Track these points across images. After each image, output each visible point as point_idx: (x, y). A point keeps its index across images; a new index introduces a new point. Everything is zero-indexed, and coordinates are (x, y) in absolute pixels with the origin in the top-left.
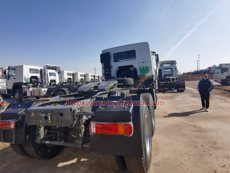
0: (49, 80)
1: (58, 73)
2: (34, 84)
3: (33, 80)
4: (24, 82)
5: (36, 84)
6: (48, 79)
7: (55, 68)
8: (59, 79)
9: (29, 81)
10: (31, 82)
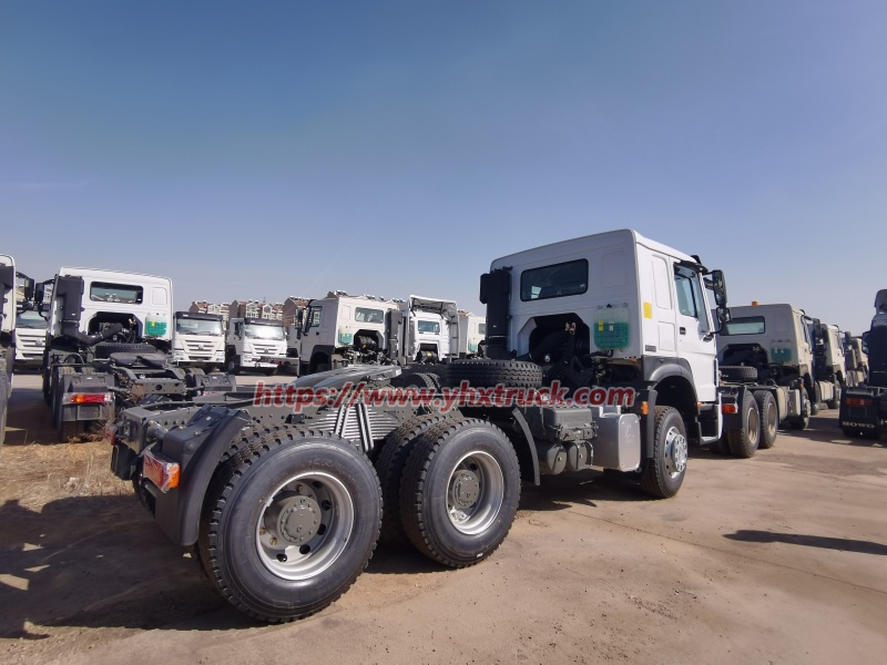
0: (417, 345)
1: (448, 322)
2: (367, 353)
3: (364, 340)
4: (337, 345)
5: (372, 353)
6: (412, 340)
7: (439, 308)
8: (450, 343)
9: (352, 343)
10: (357, 345)
